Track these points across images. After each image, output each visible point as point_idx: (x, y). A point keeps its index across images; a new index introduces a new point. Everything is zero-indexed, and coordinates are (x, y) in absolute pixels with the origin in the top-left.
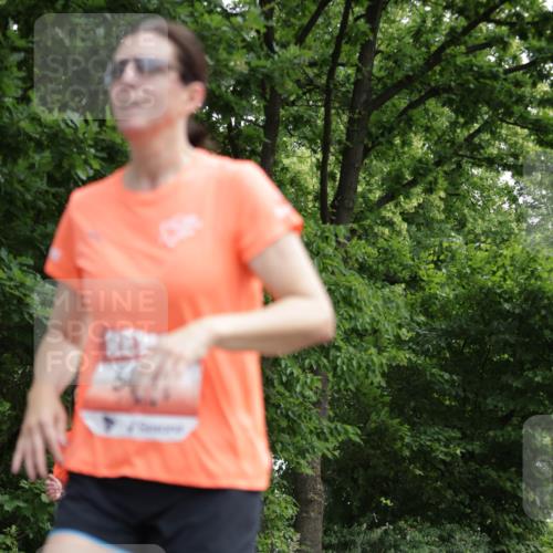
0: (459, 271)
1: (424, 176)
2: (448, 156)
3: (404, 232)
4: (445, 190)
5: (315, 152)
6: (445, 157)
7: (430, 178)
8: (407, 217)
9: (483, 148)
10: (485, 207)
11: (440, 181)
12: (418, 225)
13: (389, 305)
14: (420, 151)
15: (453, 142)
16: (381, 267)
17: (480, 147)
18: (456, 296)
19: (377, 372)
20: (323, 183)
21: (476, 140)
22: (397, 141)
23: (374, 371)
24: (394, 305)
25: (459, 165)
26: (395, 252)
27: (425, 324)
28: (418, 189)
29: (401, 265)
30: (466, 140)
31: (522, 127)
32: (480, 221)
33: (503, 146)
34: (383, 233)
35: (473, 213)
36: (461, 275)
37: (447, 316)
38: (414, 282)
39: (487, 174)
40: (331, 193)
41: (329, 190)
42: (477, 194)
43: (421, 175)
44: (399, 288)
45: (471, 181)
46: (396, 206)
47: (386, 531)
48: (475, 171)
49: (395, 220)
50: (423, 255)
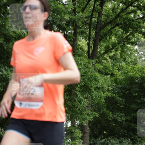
0: (124, 72)
1: (115, 47)
2: (121, 41)
3: (110, 62)
4: (121, 51)
5: (87, 40)
6: (120, 42)
7: (117, 47)
8: (111, 58)
9: (130, 40)
10: (131, 55)
11: (119, 48)
12: (113, 60)
13: (106, 81)
14: (114, 40)
15: (122, 38)
16: (104, 71)
17: (129, 39)
18: (123, 78)
19: (103, 99)
20: (89, 49)
21: (129, 37)
22: (108, 38)
23: (102, 98)
24: (107, 81)
25: (124, 44)
26: (108, 67)
27: (115, 86)
28: (113, 50)
29: (109, 70)
30: (126, 37)
31: (140, 34)
32: (129, 59)
33: (135, 39)
34: (104, 62)
35: (128, 57)
36: (125, 73)
37: (121, 84)
38: (112, 75)
39: (131, 46)
40: (91, 51)
41: (90, 50)
42: (129, 52)
43: (114, 46)
44: (109, 76)
45: (127, 48)
46: (108, 55)
47: (105, 140)
48: (128, 46)
49: (107, 58)
50: (115, 67)
